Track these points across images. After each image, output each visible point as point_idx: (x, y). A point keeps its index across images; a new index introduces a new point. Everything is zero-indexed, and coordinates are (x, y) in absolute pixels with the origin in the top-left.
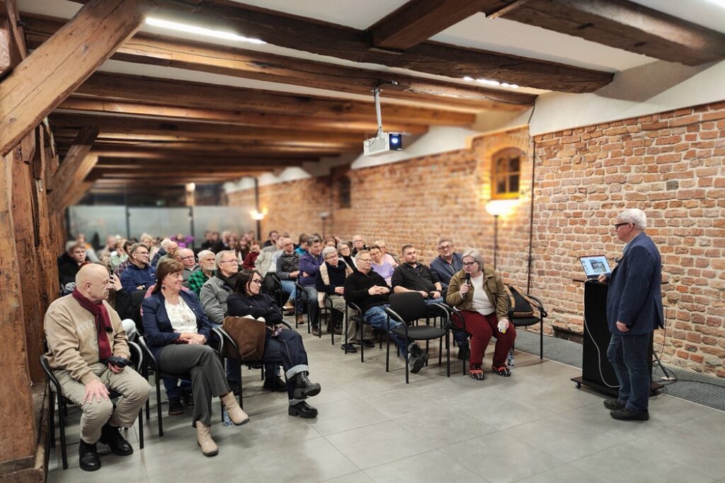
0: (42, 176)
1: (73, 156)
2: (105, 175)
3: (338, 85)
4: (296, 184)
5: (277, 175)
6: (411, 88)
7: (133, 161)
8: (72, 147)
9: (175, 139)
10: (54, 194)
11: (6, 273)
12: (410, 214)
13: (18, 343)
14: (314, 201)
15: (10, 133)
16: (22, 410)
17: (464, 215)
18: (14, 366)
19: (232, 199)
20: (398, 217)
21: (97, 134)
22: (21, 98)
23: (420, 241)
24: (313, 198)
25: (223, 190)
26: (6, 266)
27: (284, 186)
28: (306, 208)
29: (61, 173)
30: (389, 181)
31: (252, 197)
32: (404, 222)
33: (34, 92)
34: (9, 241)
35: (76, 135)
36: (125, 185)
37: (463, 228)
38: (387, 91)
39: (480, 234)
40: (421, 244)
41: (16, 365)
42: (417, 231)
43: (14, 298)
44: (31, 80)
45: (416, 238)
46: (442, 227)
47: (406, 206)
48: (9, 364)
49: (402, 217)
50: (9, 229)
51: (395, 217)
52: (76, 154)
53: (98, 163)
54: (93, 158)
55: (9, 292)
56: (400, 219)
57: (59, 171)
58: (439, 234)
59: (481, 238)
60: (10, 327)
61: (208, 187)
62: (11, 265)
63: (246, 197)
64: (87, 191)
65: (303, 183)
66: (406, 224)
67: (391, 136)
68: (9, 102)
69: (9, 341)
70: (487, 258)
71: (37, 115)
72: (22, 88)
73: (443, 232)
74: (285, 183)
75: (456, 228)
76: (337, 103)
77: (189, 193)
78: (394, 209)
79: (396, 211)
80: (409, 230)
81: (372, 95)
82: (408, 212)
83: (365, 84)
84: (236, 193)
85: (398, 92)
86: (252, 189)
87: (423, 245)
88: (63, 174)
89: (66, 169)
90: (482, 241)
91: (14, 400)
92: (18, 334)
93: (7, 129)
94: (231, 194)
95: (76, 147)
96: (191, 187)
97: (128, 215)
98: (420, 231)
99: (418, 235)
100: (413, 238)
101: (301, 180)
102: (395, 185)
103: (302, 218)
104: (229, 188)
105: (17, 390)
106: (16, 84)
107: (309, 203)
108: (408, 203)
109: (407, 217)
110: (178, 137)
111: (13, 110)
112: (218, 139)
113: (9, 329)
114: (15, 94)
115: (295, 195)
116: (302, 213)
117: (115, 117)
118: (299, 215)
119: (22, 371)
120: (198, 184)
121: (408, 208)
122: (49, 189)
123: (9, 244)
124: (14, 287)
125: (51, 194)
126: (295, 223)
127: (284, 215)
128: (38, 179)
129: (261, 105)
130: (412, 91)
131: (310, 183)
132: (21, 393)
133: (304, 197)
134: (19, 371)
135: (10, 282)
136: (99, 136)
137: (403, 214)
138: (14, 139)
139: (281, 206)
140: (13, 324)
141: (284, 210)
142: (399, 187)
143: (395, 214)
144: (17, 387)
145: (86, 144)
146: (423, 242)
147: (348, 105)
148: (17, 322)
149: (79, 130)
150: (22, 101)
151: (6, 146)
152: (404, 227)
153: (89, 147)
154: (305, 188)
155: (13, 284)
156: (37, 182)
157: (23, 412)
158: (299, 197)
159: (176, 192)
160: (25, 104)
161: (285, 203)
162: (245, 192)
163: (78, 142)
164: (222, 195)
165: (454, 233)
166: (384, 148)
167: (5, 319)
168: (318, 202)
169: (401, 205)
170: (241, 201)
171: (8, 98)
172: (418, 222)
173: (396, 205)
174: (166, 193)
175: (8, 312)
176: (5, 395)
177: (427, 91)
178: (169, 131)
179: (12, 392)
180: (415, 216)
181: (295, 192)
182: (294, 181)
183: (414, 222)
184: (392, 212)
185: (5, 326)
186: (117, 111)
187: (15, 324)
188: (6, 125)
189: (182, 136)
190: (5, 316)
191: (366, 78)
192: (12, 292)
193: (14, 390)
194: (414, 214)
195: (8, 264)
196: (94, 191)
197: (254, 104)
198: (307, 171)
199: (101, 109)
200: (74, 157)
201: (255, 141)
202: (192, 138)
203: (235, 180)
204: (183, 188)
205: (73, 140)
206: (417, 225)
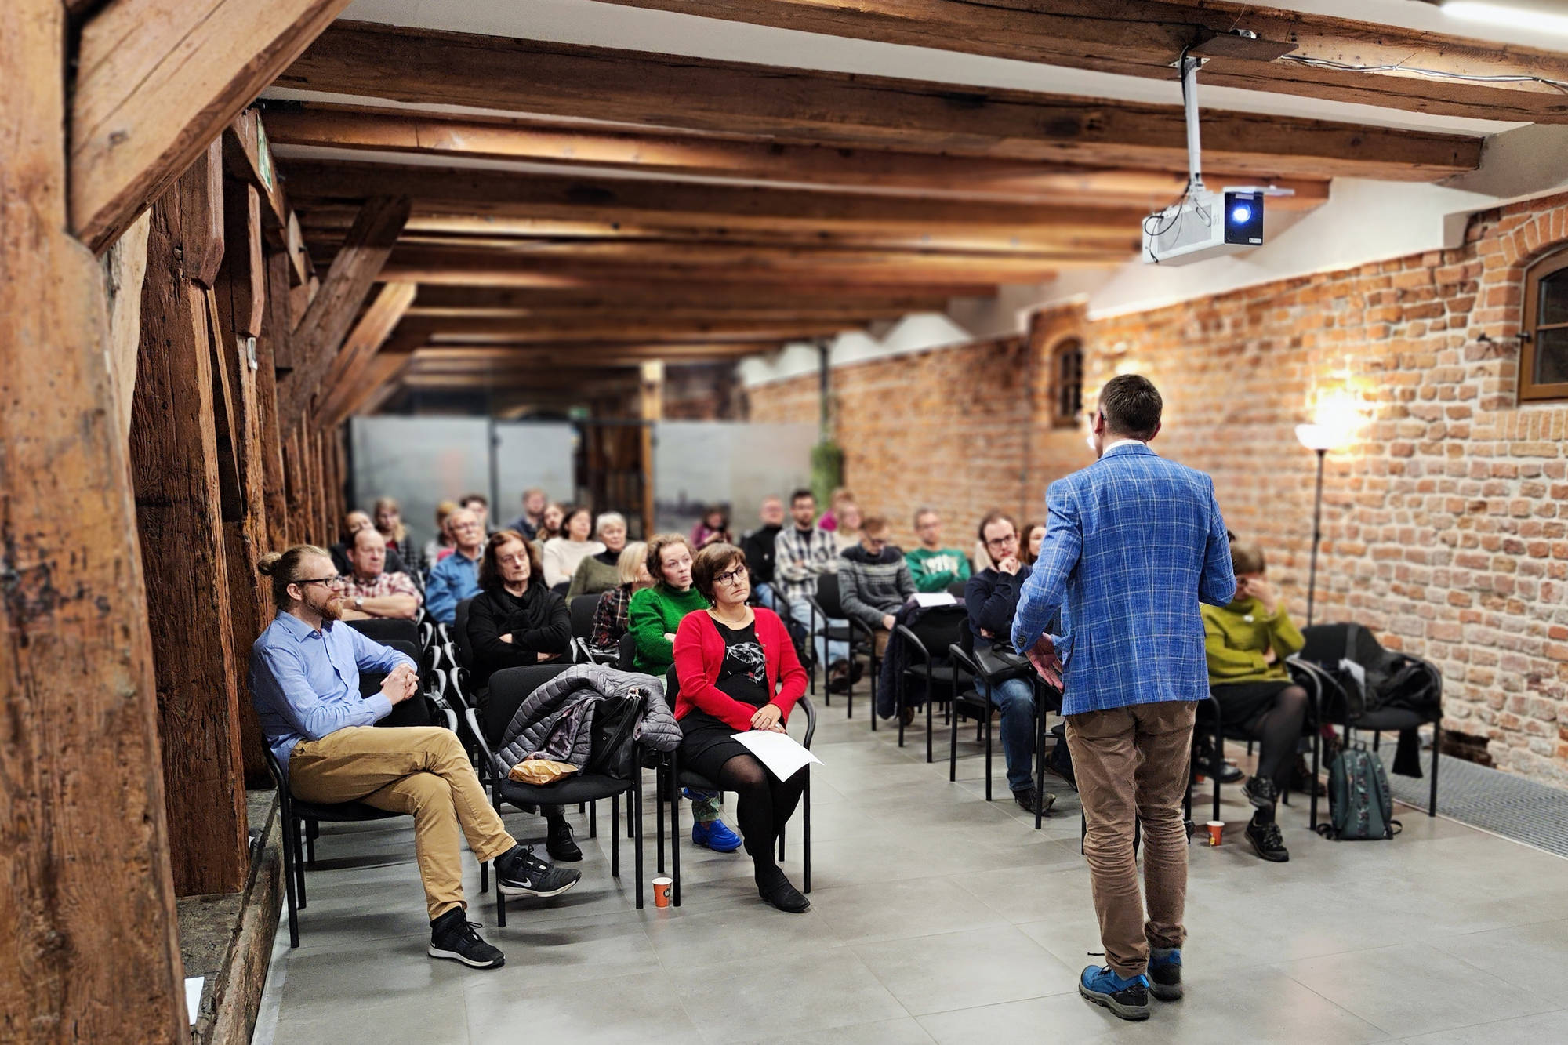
0: (256, 326)
1: (343, 278)
2: (438, 337)
3: (1071, 44)
4: (930, 361)
5: (880, 337)
6: (1297, 53)
7: (504, 297)
8: (342, 253)
9: (610, 232)
10: (294, 377)
11: (97, 592)
12: (1257, 445)
13: (131, 799)
14: (977, 409)
15: (109, 176)
16: (142, 991)
17: (1427, 450)
18: (119, 865)
19: (759, 404)
20: (1222, 452)
21: (405, 220)
22: (142, 72)
23: (1285, 524)
24: (977, 400)
25: (735, 380)
26: (98, 574)
27: (897, 367)
28: (956, 427)
29: (315, 323)
30: (1200, 349)
31: (813, 397)
32: (1240, 467)
33: (177, 52)
34: (105, 500)
35: (350, 224)
36: (486, 365)
37: (1426, 488)
38: (1223, 64)
39: (1481, 507)
40: (1291, 532)
41: (127, 861)
42: (1279, 496)
43: (119, 668)
44: (168, 14)
45: (1275, 514)
46: (1357, 485)
47: (1249, 421)
48: (107, 856)
49: (1235, 452)
50: (103, 464)
51: (1214, 453)
52: (350, 273)
53: (417, 303)
54: (404, 287)
55: (106, 648)
56: (1228, 459)
57: (309, 318)
58: (1348, 506)
59: (1484, 517)
60: (107, 751)
61: (700, 371)
62: (110, 570)
63: (794, 398)
64: (395, 379)
65: (949, 359)
66: (1246, 475)
67: (1231, 201)
68: (107, 84)
69: (106, 790)
70: (1498, 580)
71: (185, 122)
72: (145, 40)
73: (1359, 500)
74: (901, 359)
75: (1405, 489)
76: (1062, 112)
77: (651, 387)
78: (1208, 430)
79: (1218, 438)
80: (1255, 493)
81: (1175, 79)
82: (1253, 437)
83: (1153, 42)
84: (771, 386)
85: (1251, 67)
86: (812, 376)
87: (1295, 538)
88: (318, 326)
89: (327, 313)
90: (1481, 527)
91: (121, 963)
92: (131, 772)
93: (100, 162)
94: (756, 389)
95: (353, 252)
96: (653, 371)
97: (494, 442)
98: (1288, 495)
99: (1283, 506)
100: (1266, 514)
101: (945, 350)
102: (1215, 361)
103: (944, 455)
104: (754, 373)
105: (131, 935)
106: (127, 29)
107: (965, 413)
108: (1253, 413)
109: (1248, 452)
110: (616, 226)
111: (119, 108)
112: (722, 231)
113: (105, 758)
114: (123, 58)
115: (928, 393)
116: (944, 441)
117: (451, 172)
118: (935, 446)
119: (141, 881)
120: (673, 362)
121: (1255, 428)
122: (284, 365)
123: (106, 507)
124: (119, 635)
125: (289, 379)
126: (924, 470)
127: (894, 447)
128: (246, 335)
129: (843, 120)
130: (1299, 59)
131: (969, 356)
132: (140, 942)
133: (950, 396)
134: (135, 879)
135: (109, 620)
136: (410, 225)
137: (1239, 446)
138: (121, 197)
139: (888, 422)
140: (115, 745)
141: (892, 434)
142: (1228, 367)
143: (1214, 445)
144: (127, 926)
145: (377, 244)
146: (1297, 527)
147: (1096, 115)
148: (127, 739)
149: (358, 209)
150: (145, 80)
151: (100, 215)
152: (1238, 483)
153: (384, 255)
154: (954, 370)
155: (117, 626)
156: (240, 344)
157: (145, 996)
158: (936, 398)
159: (615, 385)
160: (153, 90)
161: (898, 414)
162: (794, 383)
163: (355, 239)
164: (735, 394)
165: (1396, 501)
166: (1208, 236)
167: (95, 727)
168: (988, 411)
169: (1232, 419)
170: (783, 410)
171: (105, 70)
172: (1283, 468)
173: (1219, 418)
174: (594, 388)
175: (102, 710)
176: (96, 946)
177: (1347, 62)
178: (590, 209)
179: (115, 940)
180: (1274, 452)
181: (927, 381)
182: (925, 354)
183: (1270, 469)
184: (1204, 439)
185: (95, 749)
186: (452, 148)
187: (121, 744)
188: (100, 155)
189: (629, 223)
190: (95, 717)
191: (1160, 24)
192: (114, 651)
193: (119, 935)
194: (1271, 444)
195: (103, 566)
196: (412, 380)
197: (821, 117)
198: (961, 322)
199: (411, 142)
200: (347, 279)
201: (824, 235)
202: (648, 227)
203: (769, 349)
204: (634, 372)
205: (343, 237)
206: (1279, 476)
